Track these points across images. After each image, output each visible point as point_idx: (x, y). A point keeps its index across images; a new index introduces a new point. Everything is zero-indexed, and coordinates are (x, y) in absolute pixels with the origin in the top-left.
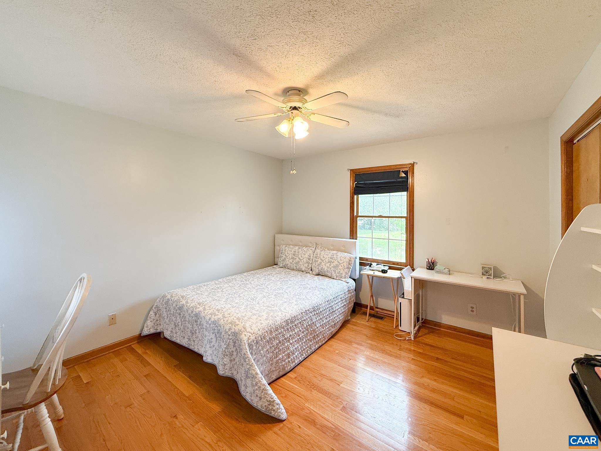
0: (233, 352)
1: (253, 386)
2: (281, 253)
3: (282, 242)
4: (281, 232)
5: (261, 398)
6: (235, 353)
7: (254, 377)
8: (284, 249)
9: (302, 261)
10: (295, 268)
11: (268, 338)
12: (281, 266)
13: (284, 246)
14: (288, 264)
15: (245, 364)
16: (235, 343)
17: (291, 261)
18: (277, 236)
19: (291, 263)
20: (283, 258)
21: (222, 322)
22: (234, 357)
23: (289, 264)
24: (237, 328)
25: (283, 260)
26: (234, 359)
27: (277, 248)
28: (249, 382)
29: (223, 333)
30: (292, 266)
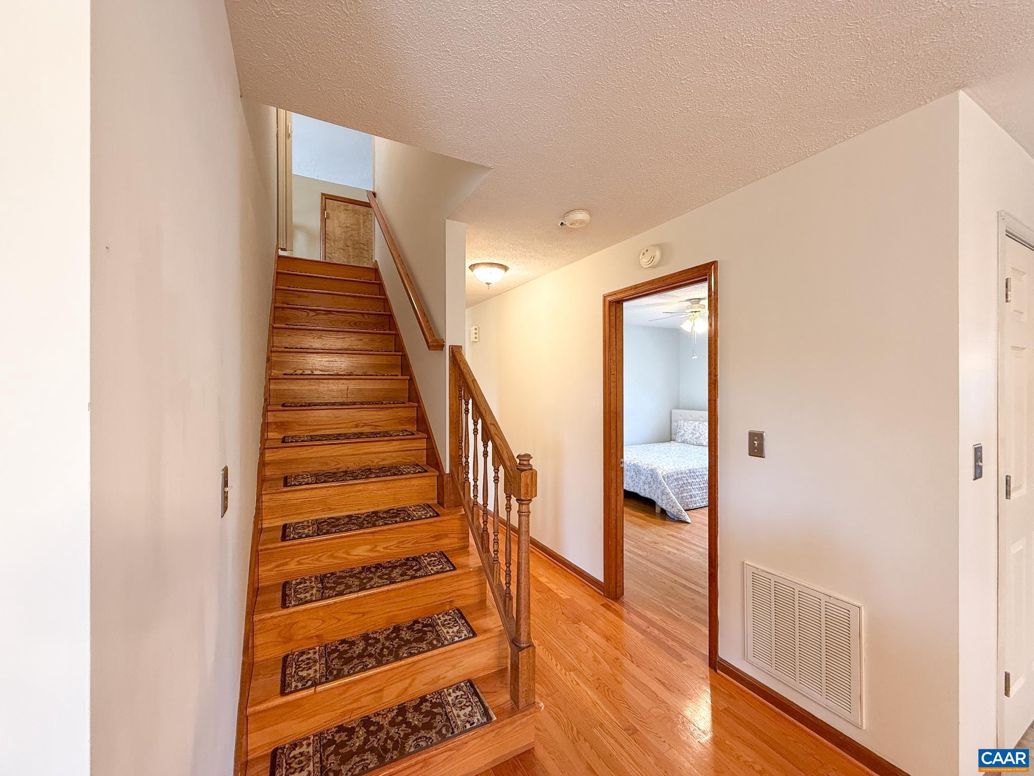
0: (650, 481)
1: (667, 499)
2: (680, 428)
3: (680, 418)
4: (678, 408)
5: (673, 507)
6: (652, 482)
7: (668, 494)
8: (682, 425)
9: (703, 436)
10: (695, 443)
11: (675, 477)
12: (680, 441)
13: (682, 422)
14: (687, 440)
15: (661, 487)
16: (652, 475)
17: (691, 436)
18: (674, 411)
19: (690, 438)
20: (682, 433)
21: (640, 464)
22: (651, 485)
23: (689, 439)
24: (653, 467)
25: (682, 436)
26: (652, 487)
27: (674, 424)
28: (664, 497)
29: (642, 471)
30: (692, 441)
